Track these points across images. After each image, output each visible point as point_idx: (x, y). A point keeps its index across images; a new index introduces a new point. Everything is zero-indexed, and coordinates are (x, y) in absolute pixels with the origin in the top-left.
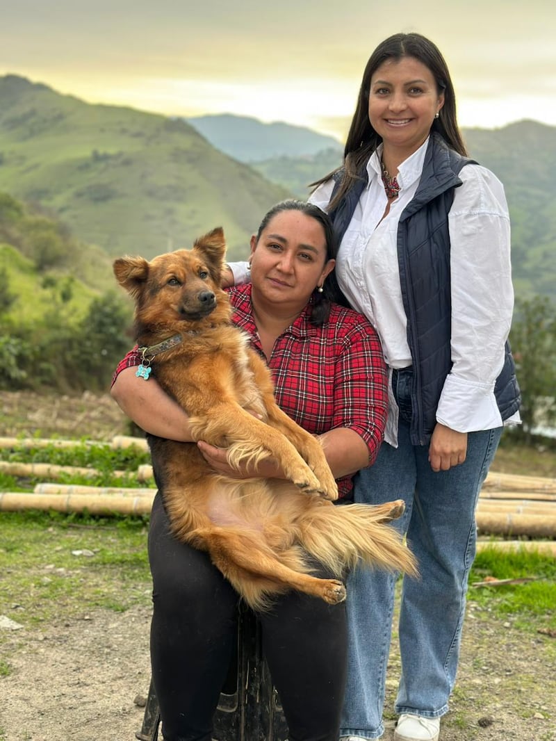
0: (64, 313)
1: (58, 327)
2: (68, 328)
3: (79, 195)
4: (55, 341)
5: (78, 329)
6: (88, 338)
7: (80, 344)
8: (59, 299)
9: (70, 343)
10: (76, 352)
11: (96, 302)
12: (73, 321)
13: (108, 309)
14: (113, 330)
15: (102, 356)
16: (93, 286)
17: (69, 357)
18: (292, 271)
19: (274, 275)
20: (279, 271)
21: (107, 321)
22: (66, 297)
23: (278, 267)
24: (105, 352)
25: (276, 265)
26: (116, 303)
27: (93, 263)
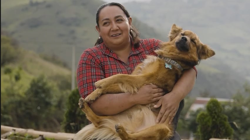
0: (16, 88)
1: (13, 95)
2: (19, 95)
3: (22, 24)
4: (11, 103)
5: (24, 96)
6: (30, 100)
7: (25, 104)
8: (13, 80)
9: (20, 103)
10: (23, 108)
11: (34, 81)
12: (21, 92)
13: (40, 84)
14: (43, 95)
15: (38, 110)
16: (31, 73)
17: (19, 111)
18: (118, 28)
19: (112, 34)
20: (113, 31)
21: (40, 90)
22: (17, 78)
23: (112, 30)
24: (39, 108)
25: (110, 29)
26: (45, 80)
27: (31, 61)
